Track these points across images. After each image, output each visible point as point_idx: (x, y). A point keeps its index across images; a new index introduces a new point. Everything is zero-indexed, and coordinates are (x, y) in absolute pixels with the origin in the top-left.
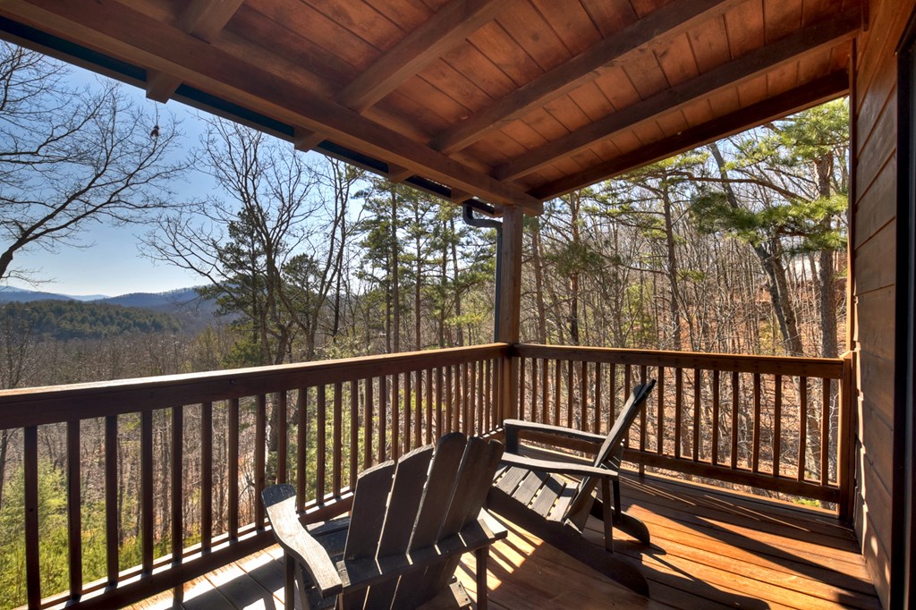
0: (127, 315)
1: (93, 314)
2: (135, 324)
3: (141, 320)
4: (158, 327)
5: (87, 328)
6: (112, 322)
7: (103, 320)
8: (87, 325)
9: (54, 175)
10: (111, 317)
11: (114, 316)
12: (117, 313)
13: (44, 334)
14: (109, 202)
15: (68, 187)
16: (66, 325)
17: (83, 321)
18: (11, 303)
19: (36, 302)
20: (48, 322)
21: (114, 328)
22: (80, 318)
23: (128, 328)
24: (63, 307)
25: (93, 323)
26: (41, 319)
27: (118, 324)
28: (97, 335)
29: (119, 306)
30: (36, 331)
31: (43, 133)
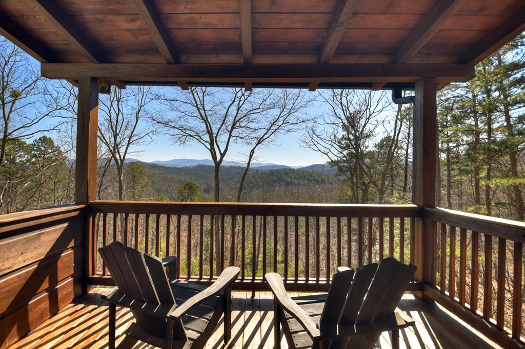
0: (311, 175)
1: (298, 175)
2: (315, 180)
3: (316, 178)
4: (323, 181)
5: (296, 181)
6: (305, 179)
7: (301, 178)
8: (296, 179)
9: (268, 116)
10: (304, 176)
11: (306, 175)
12: (307, 174)
13: (281, 183)
14: (283, 124)
15: (271, 119)
16: (289, 180)
17: (294, 178)
18: (272, 170)
19: (279, 170)
20: (283, 178)
21: (306, 182)
22: (293, 176)
23: (311, 181)
24: (288, 171)
25: (298, 179)
26: (280, 177)
27: (307, 180)
28: (299, 184)
29: (308, 171)
30: (279, 182)
31: (260, 99)
